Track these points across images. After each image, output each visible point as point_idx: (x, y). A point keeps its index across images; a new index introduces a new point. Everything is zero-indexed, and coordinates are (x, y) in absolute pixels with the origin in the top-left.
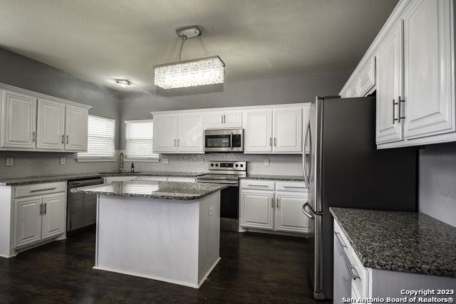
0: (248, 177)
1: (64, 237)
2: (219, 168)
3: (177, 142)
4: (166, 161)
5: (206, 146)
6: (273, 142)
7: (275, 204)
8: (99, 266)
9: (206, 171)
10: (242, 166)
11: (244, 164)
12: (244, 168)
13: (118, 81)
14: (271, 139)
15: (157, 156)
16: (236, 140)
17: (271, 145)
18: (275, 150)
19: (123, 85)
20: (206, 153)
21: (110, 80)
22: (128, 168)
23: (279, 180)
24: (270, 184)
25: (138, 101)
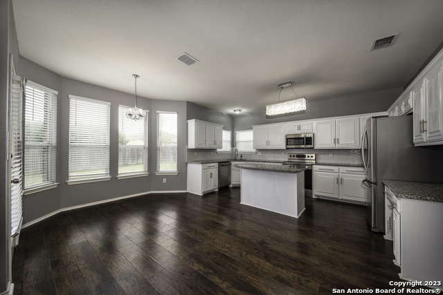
0: (316, 164)
1: (217, 190)
2: (295, 158)
3: (268, 143)
4: (260, 154)
5: (287, 144)
6: (336, 141)
7: (339, 181)
8: (242, 203)
9: (287, 160)
10: (312, 157)
11: (314, 155)
12: (314, 158)
13: (235, 111)
14: (335, 139)
15: (254, 151)
16: (309, 141)
17: (335, 143)
18: (338, 146)
19: (237, 113)
20: (287, 148)
21: (231, 111)
22: (239, 158)
23: (342, 166)
24: (336, 168)
25: (243, 120)
